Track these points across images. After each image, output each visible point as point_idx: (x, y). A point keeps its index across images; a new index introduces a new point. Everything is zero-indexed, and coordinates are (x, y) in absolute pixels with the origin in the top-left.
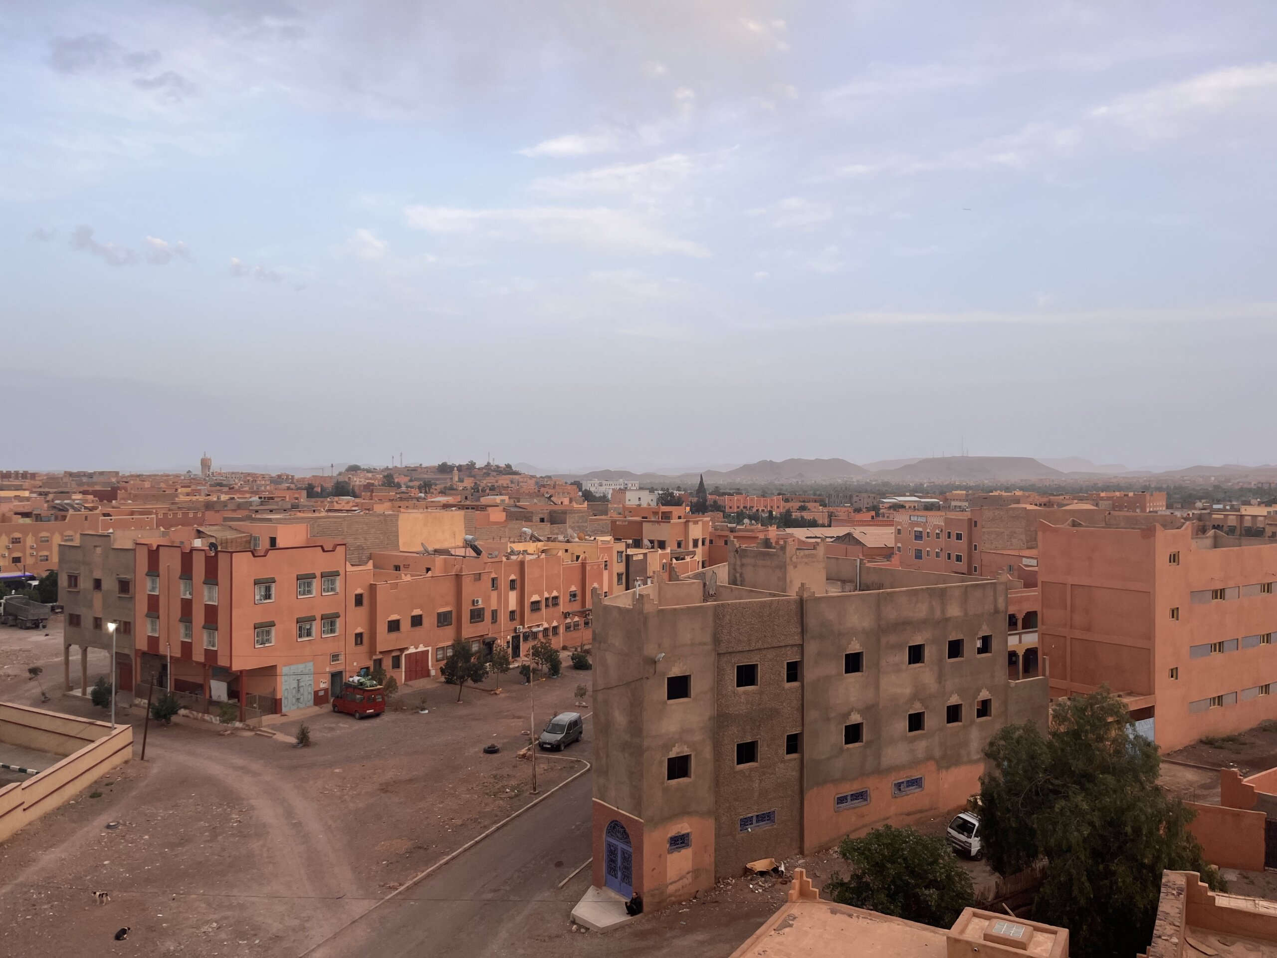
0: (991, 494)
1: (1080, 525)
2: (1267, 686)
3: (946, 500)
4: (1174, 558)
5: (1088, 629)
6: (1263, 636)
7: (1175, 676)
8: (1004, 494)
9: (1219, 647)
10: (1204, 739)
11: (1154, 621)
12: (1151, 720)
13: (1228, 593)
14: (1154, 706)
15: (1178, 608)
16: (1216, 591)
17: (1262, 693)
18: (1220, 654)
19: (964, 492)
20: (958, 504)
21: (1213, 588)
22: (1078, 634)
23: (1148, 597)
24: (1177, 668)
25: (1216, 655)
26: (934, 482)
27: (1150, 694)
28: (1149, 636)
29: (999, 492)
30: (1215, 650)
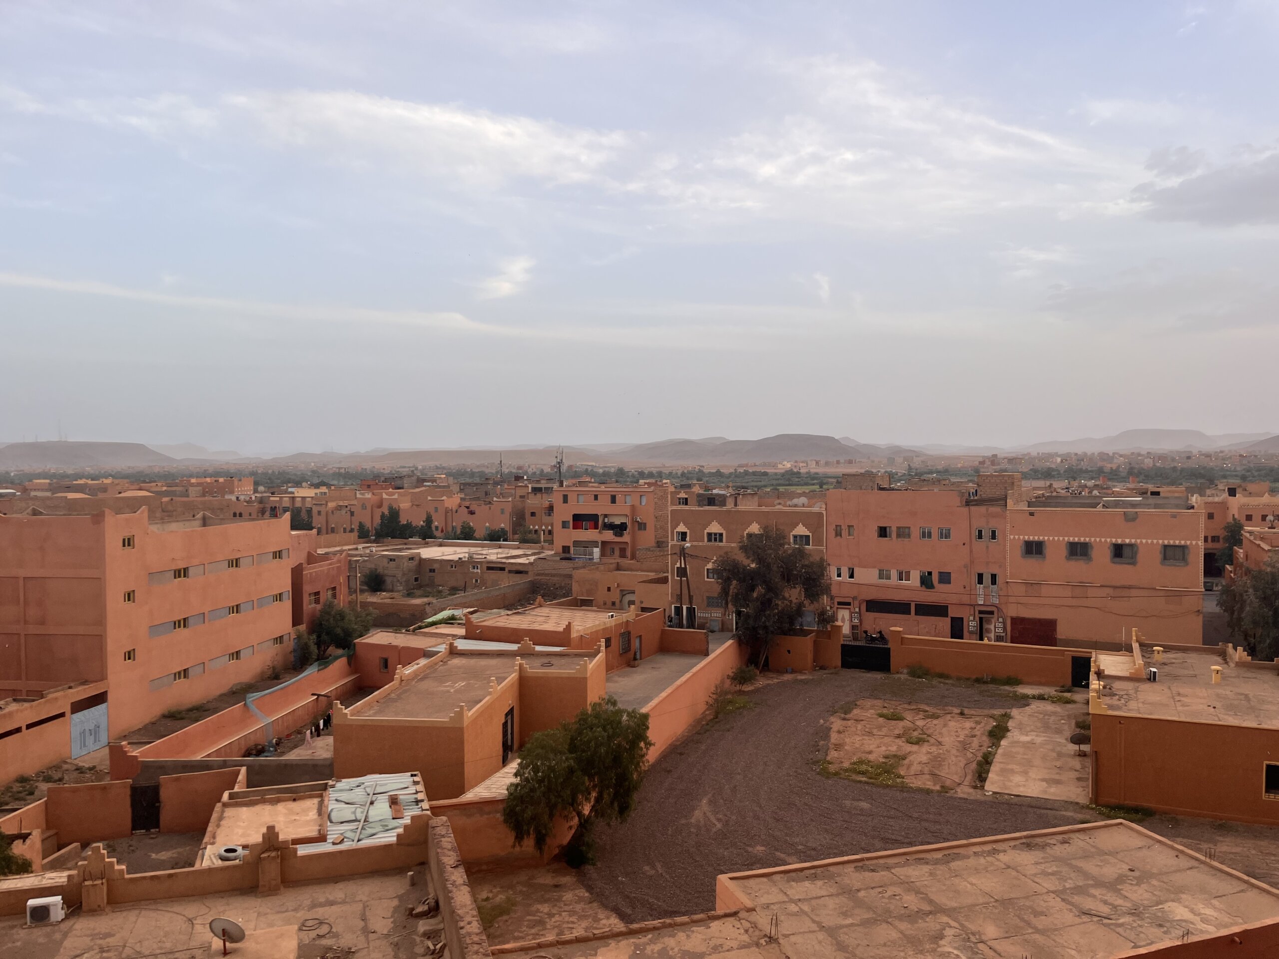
0: (74, 482)
1: (41, 513)
2: (238, 653)
3: (25, 490)
4: (128, 542)
5: (42, 622)
6: (233, 608)
7: (132, 657)
8: (90, 482)
9: (184, 623)
10: (166, 713)
11: (105, 606)
12: (104, 706)
13: (191, 572)
14: (106, 692)
15: (134, 591)
16: (179, 571)
17: (233, 660)
18: (186, 630)
19: (48, 481)
20: (39, 494)
21: (174, 568)
22: (32, 629)
23: (99, 582)
24: (134, 650)
25: (182, 632)
26: (23, 471)
27: (102, 680)
28: (101, 621)
29: (84, 480)
30: (179, 627)
